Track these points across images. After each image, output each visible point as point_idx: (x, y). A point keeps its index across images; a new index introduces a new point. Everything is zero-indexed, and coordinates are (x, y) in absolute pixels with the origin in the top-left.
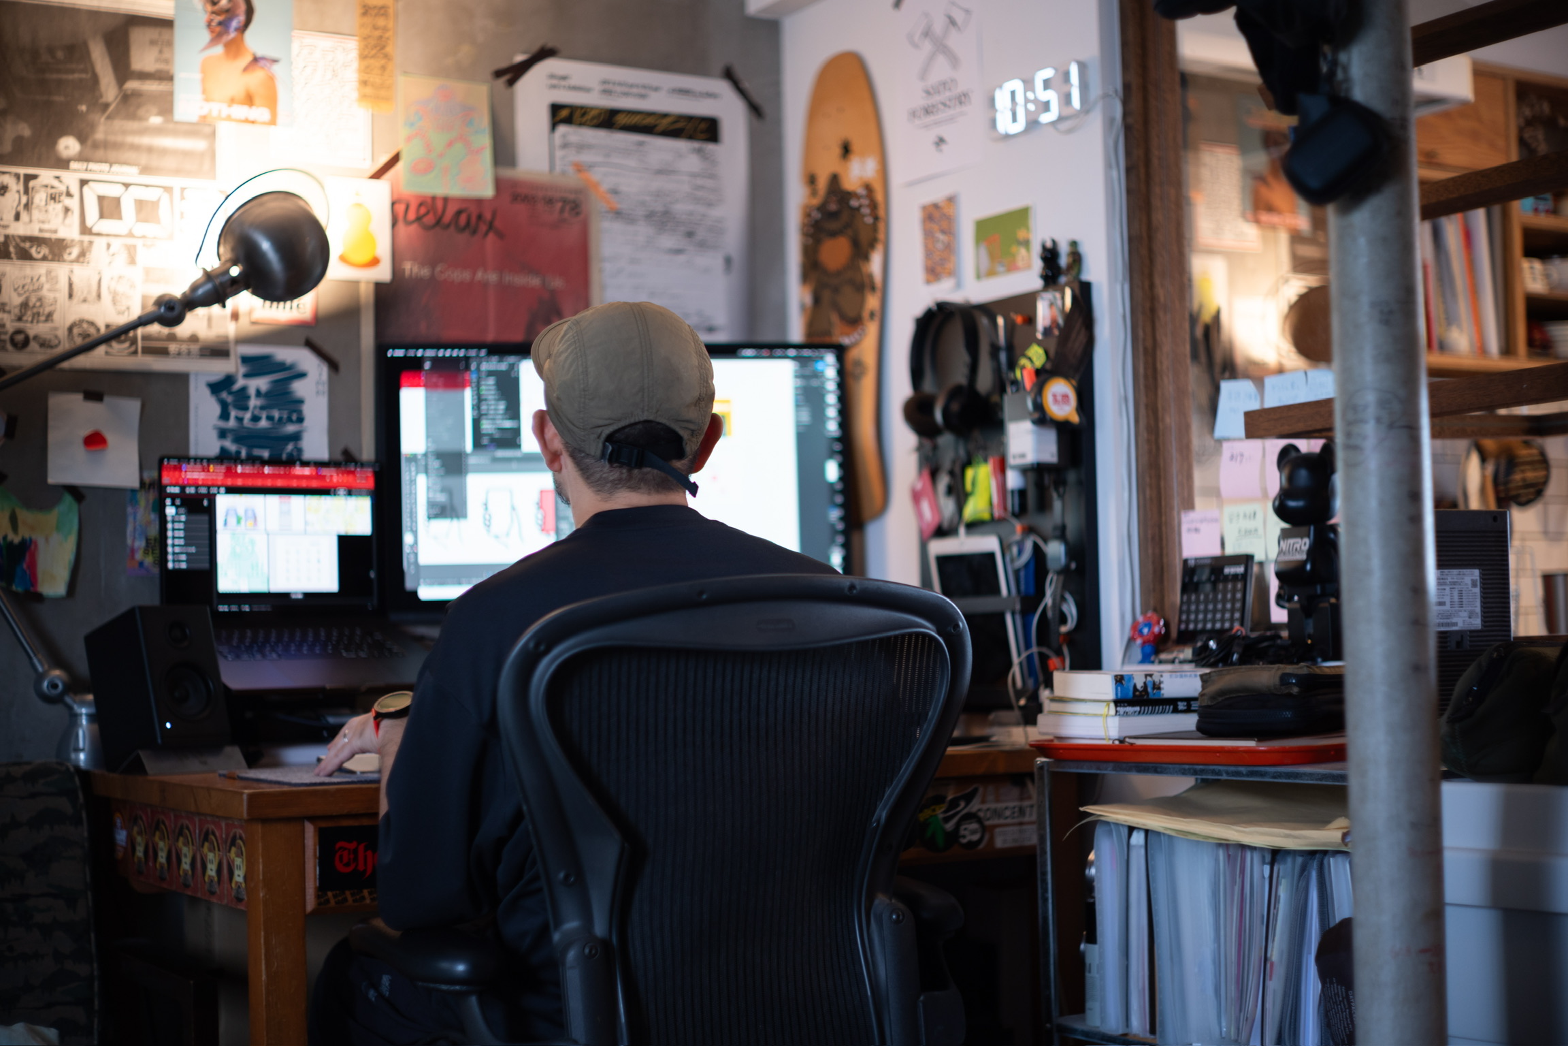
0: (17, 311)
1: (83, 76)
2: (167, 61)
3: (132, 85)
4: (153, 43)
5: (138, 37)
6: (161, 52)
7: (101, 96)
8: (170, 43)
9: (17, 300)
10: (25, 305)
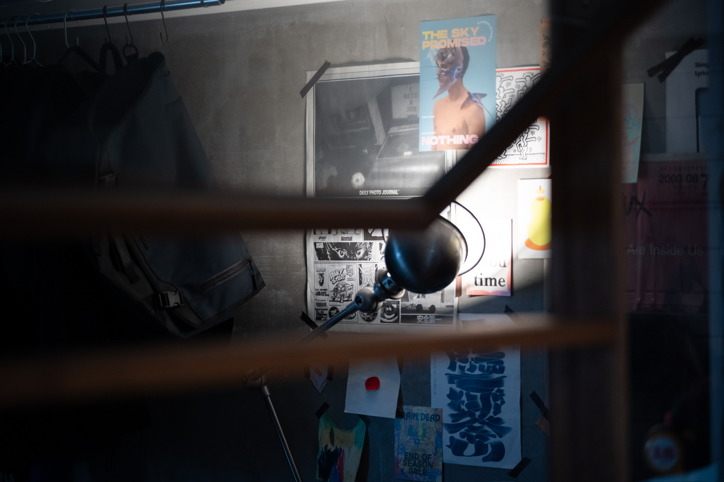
0: (332, 294)
1: (366, 128)
2: (415, 109)
3: (394, 130)
4: (406, 96)
5: (397, 93)
6: (411, 102)
7: (376, 142)
8: (417, 95)
9: (332, 287)
10: (336, 290)
